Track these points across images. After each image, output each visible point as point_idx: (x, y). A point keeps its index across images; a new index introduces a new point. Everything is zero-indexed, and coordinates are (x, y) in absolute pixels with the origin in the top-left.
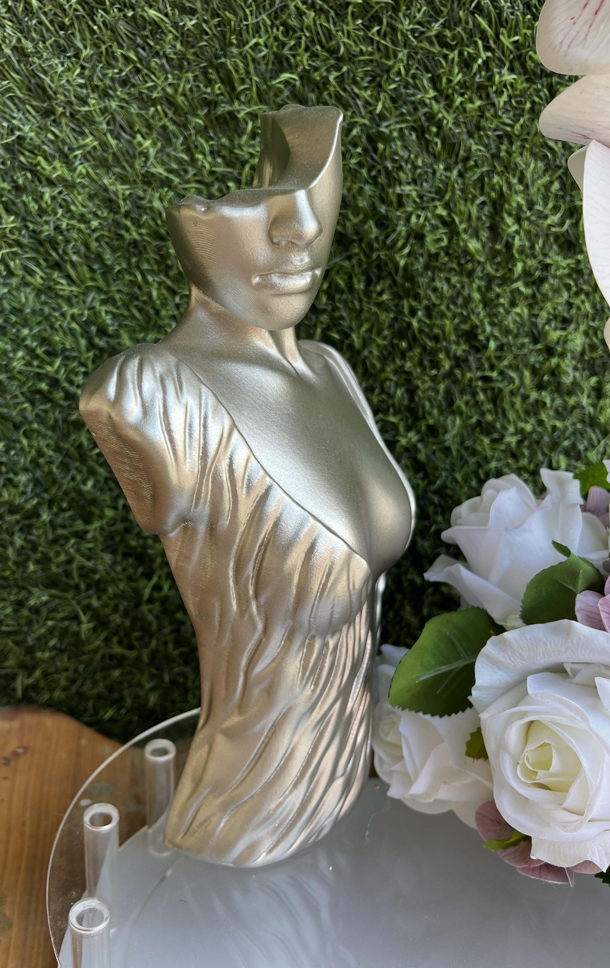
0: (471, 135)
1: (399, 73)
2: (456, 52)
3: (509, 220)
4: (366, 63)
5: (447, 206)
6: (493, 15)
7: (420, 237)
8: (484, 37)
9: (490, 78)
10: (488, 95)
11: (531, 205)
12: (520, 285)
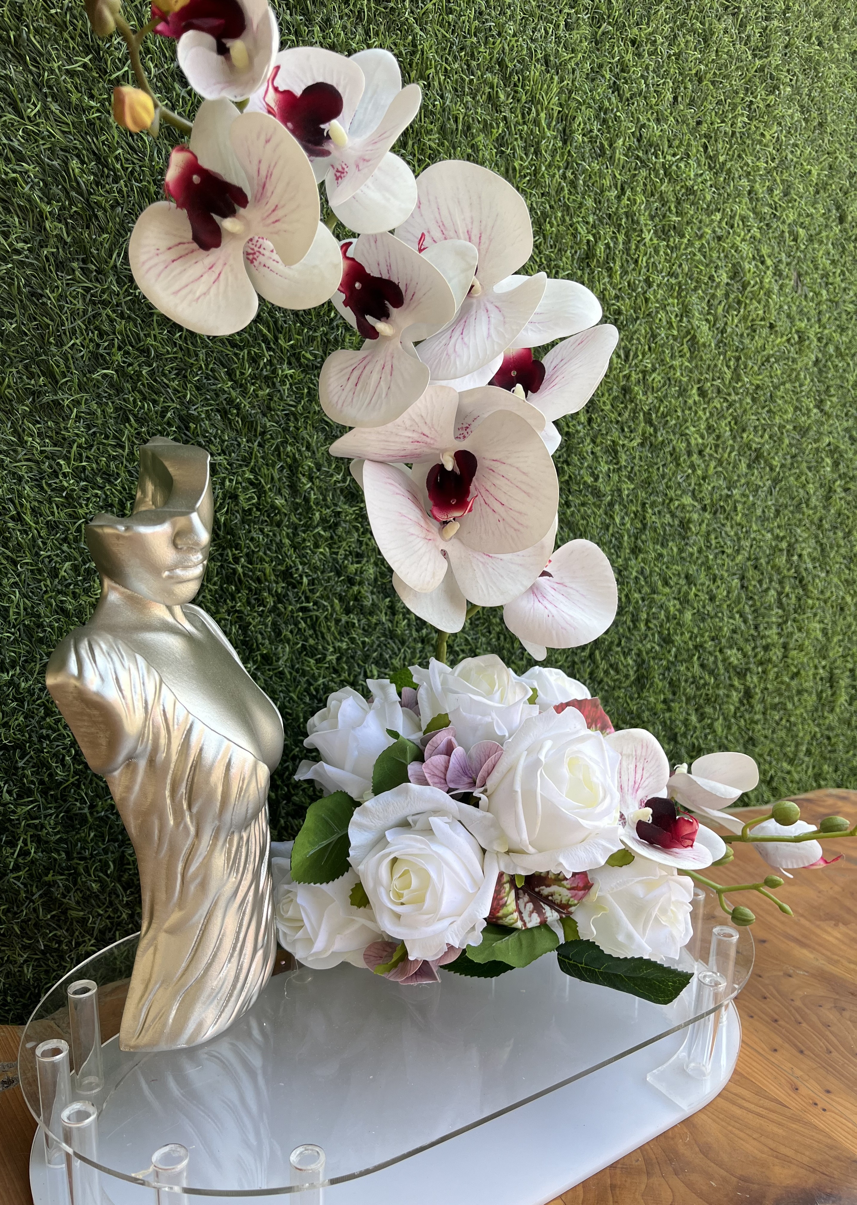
0: (264, 415)
1: (200, 368)
2: (246, 351)
3: (304, 480)
4: (172, 360)
5: (252, 471)
6: (271, 324)
7: (234, 497)
8: (265, 340)
9: (274, 371)
10: (274, 384)
11: (319, 467)
12: (319, 529)
